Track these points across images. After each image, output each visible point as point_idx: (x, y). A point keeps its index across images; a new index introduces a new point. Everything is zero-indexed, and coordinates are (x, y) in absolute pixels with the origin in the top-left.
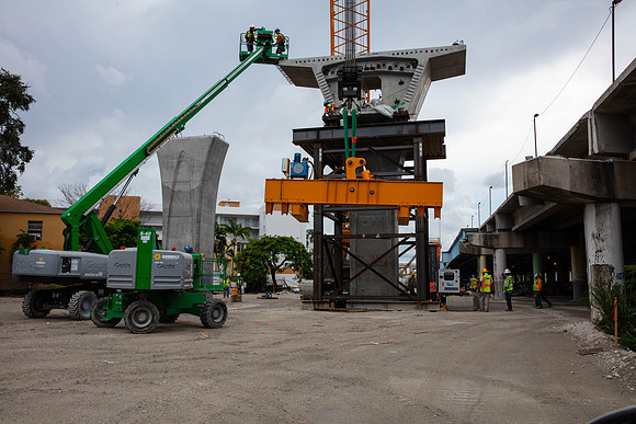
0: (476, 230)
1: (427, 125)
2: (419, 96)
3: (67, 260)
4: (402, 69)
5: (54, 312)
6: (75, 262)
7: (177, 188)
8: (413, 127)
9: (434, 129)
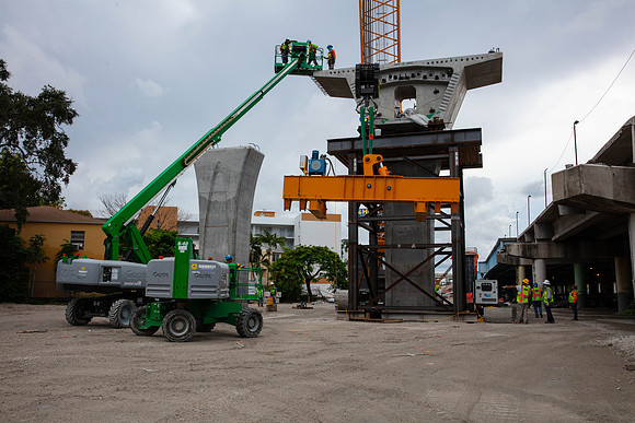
0: (514, 240)
1: (463, 135)
2: (454, 105)
3: (107, 270)
4: (437, 77)
5: (95, 319)
6: (115, 271)
7: (213, 199)
8: (449, 136)
9: (470, 138)
